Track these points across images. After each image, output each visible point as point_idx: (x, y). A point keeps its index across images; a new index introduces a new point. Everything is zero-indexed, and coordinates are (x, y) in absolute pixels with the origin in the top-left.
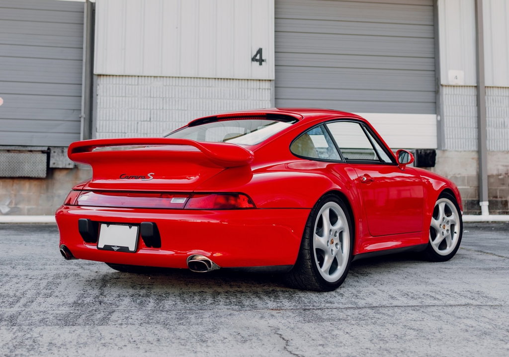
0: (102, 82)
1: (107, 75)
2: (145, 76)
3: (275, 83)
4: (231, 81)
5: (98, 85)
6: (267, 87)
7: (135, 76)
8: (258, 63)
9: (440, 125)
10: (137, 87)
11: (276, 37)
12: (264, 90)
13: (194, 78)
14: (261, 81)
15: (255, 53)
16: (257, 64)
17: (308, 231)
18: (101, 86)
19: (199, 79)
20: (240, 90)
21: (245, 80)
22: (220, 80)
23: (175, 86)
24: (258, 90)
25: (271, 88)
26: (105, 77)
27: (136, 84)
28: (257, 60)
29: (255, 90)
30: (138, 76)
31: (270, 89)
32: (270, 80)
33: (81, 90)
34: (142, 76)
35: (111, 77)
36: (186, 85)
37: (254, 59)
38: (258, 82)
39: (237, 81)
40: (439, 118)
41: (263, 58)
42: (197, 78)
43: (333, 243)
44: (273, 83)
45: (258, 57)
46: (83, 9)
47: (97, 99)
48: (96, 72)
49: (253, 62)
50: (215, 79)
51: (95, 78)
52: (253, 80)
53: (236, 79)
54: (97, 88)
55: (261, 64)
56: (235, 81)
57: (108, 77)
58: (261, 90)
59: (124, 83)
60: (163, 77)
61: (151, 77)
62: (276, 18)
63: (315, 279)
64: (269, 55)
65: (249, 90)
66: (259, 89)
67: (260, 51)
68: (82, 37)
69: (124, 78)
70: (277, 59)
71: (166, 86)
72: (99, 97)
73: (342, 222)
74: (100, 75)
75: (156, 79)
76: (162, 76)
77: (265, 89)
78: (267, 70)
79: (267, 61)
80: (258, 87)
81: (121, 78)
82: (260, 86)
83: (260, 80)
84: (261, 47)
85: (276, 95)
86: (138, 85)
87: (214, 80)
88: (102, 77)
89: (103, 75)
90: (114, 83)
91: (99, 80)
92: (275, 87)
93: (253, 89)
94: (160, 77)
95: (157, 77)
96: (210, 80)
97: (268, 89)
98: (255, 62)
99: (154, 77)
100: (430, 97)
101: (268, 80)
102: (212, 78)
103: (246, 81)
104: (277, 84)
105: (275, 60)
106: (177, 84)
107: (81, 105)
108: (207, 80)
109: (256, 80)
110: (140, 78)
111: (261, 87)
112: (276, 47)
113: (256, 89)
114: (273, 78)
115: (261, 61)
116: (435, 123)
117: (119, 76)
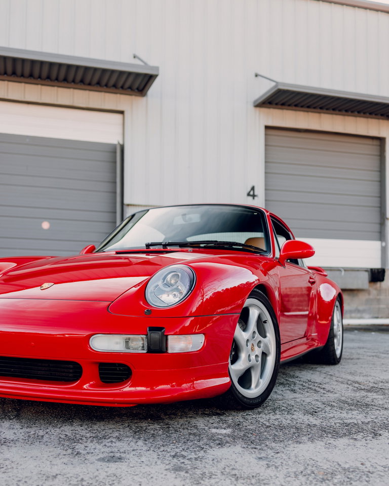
0: (130, 211)
5: (127, 213)
9: (384, 250)
11: (266, 177)
15: (249, 189)
16: (251, 198)
26: (133, 206)
28: (251, 196)
35: (137, 207)
37: (249, 195)
40: (384, 244)
41: (256, 194)
45: (252, 193)
48: (126, 201)
49: (248, 197)
51: (125, 207)
55: (254, 199)
57: (135, 206)
62: (266, 162)
67: (253, 188)
68: (115, 173)
70: (266, 195)
74: (128, 205)
78: (259, 203)
79: (258, 196)
84: (254, 185)
88: (130, 206)
91: (128, 209)
100: (376, 227)
112: (266, 185)
115: (254, 196)
116: (379, 248)
117: (144, 206)
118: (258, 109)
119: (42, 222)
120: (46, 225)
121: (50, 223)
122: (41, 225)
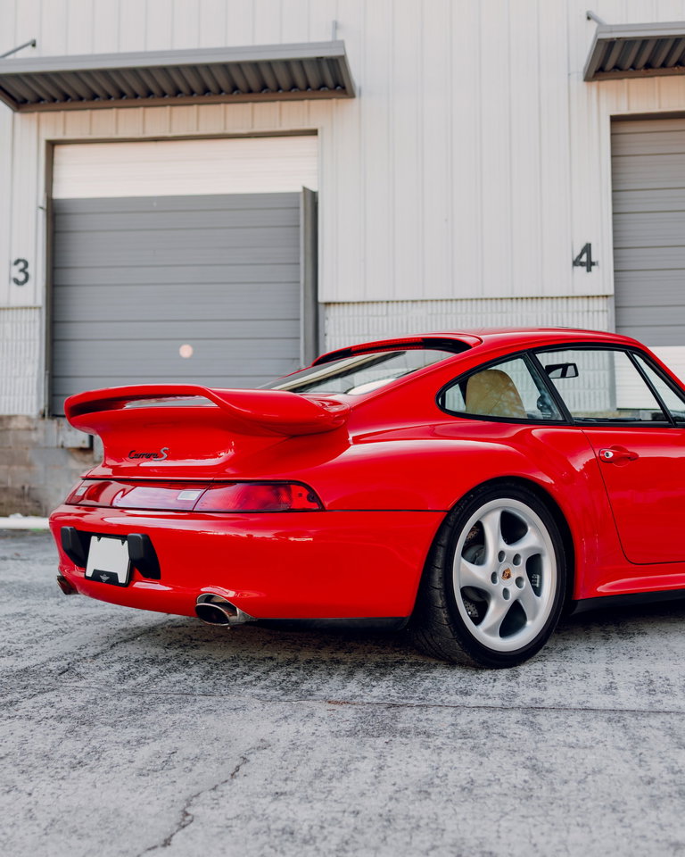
0: (332, 314)
1: (339, 303)
2: (397, 302)
3: (616, 301)
4: (539, 300)
5: (327, 319)
6: (601, 309)
7: (382, 302)
8: (585, 268)
10: (385, 319)
11: (615, 223)
12: (596, 313)
13: (477, 299)
14: (590, 299)
15: (577, 253)
16: (582, 270)
17: (441, 553)
18: (331, 321)
19: (484, 302)
20: (555, 315)
21: (562, 298)
22: (519, 301)
23: (446, 314)
24: (586, 314)
25: (609, 309)
26: (337, 305)
27: (385, 313)
28: (582, 264)
29: (580, 314)
30: (388, 302)
31: (607, 311)
32: (607, 296)
33: (299, 328)
34: (393, 302)
35: (346, 306)
36: (464, 311)
37: (576, 263)
38: (586, 300)
39: (550, 300)
41: (593, 260)
42: (482, 299)
43: (509, 577)
44: (612, 300)
45: (584, 259)
46: (298, 202)
47: (325, 340)
48: (321, 299)
49: (575, 268)
50: (512, 299)
51: (321, 308)
52: (578, 297)
53: (547, 298)
54: (324, 322)
55: (589, 270)
56: (545, 300)
57: (341, 305)
58: (590, 314)
59: (365, 313)
60: (426, 301)
61: (407, 301)
62: (613, 191)
63: (459, 645)
64: (603, 254)
65: (570, 315)
66: (588, 311)
67: (587, 249)
68: (298, 246)
69: (366, 305)
70: (616, 260)
71: (431, 314)
72: (328, 338)
73: (537, 538)
74: (328, 304)
75: (415, 305)
76: (425, 298)
77: (598, 311)
78: (602, 279)
79: (600, 263)
80: (586, 309)
81: (361, 306)
82: (588, 306)
83: (588, 297)
84: (589, 242)
85: (616, 320)
86: (387, 315)
87: (509, 301)
88: (332, 305)
89: (334, 303)
90: (351, 313)
91: (327, 312)
92: (616, 307)
93: (578, 312)
94: (422, 301)
95: (416, 301)
96: (504, 301)
97: (603, 311)
98: (580, 267)
99: (413, 301)
101: (603, 296)
102: (508, 299)
103: (565, 300)
104: (619, 301)
105: (615, 262)
106: (449, 311)
107: (299, 351)
108: (499, 302)
109: (583, 297)
110: (390, 304)
111: (591, 309)
112: (615, 239)
113: (583, 313)
114: (611, 291)
115: (589, 265)
117: (358, 303)
118: (595, 84)
119: (180, 346)
120: (186, 351)
121: (193, 346)
122: (178, 352)
